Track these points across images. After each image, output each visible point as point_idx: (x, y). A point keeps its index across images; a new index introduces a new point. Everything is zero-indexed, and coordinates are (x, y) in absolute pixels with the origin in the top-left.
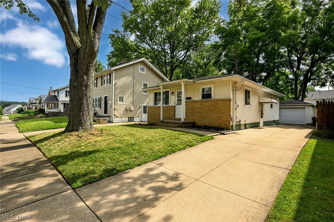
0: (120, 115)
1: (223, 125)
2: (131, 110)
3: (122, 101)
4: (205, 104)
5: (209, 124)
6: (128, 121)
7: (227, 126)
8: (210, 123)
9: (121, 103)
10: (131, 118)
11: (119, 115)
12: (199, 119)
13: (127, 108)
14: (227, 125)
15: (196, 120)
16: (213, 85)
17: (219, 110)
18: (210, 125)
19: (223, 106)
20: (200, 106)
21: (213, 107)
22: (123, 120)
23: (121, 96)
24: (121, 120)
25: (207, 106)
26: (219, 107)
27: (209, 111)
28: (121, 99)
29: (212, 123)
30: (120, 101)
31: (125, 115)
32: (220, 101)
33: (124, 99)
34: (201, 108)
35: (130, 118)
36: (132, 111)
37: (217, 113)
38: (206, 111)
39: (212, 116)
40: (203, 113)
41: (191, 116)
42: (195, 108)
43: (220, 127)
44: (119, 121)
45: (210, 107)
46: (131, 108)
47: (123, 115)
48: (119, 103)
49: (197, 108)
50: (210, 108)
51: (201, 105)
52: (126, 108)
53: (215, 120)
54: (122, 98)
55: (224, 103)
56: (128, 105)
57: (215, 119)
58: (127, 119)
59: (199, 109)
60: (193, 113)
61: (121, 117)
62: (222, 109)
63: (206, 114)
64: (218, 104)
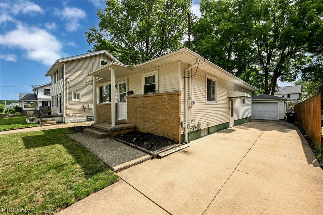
0: (75, 114)
1: (170, 134)
2: (90, 108)
3: (78, 98)
4: (147, 101)
5: (152, 131)
6: (87, 121)
7: (174, 136)
8: (153, 129)
9: (76, 100)
10: (90, 116)
11: (73, 114)
12: (142, 122)
13: (85, 106)
14: (174, 135)
15: (138, 124)
16: (157, 71)
17: (164, 109)
18: (153, 132)
19: (169, 103)
20: (142, 104)
21: (157, 105)
22: (80, 120)
23: (76, 92)
24: (76, 120)
25: (149, 104)
26: (164, 105)
27: (152, 111)
28: (77, 96)
29: (156, 130)
30: (75, 98)
31: (81, 113)
32: (164, 96)
33: (81, 96)
34: (143, 107)
35: (89, 116)
36: (91, 109)
37: (161, 115)
38: (149, 111)
39: (156, 119)
40: (146, 114)
41: (133, 117)
42: (136, 107)
43: (165, 136)
44: (74, 121)
45: (153, 105)
46: (89, 106)
47: (79, 113)
48: (73, 100)
49: (139, 107)
50: (153, 107)
51: (143, 102)
52: (83, 106)
53: (159, 125)
54: (78, 95)
55: (170, 99)
56: (86, 103)
57: (159, 123)
58: (85, 118)
59: (140, 109)
60: (134, 113)
61: (77, 117)
62: (168, 107)
63: (149, 115)
64: (163, 100)
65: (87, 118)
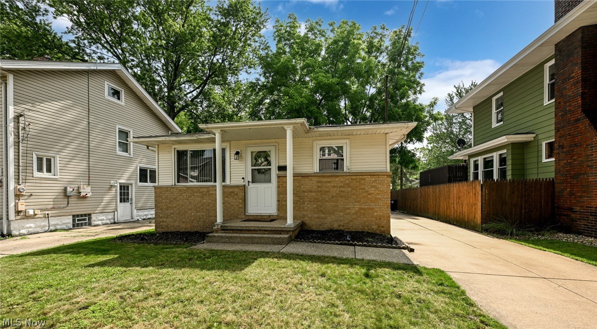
0: (42, 210)
1: (375, 227)
2: (82, 194)
3: (49, 170)
4: (329, 182)
5: (339, 226)
6: (74, 226)
7: (382, 229)
8: (342, 223)
9: (45, 174)
10: (82, 215)
11: (36, 212)
12: (316, 215)
13: (69, 190)
14: (383, 227)
15: (306, 218)
16: (347, 141)
17: (365, 194)
18: (342, 228)
19: (373, 187)
20: (318, 186)
21: (350, 189)
22: (55, 225)
23: (45, 155)
24: (45, 226)
25: (334, 187)
26: (364, 189)
27: (341, 197)
28: (46, 164)
29: (348, 223)
30: (40, 169)
31: (59, 208)
32: (365, 177)
33: (57, 164)
34: (321, 191)
35: (78, 216)
36: (85, 197)
37: (359, 202)
38: (332, 197)
39: (348, 209)
40: (326, 201)
42: (304, 192)
43: (366, 230)
44: (39, 230)
45: (342, 189)
46: (82, 190)
47: (53, 208)
48: (37, 174)
49: (311, 192)
50: (342, 192)
51: (320, 184)
52: (65, 189)
53: (354, 216)
54: (49, 161)
55: (376, 180)
56: (70, 182)
57: (354, 214)
58: (69, 220)
59: (313, 194)
60: (298, 201)
61: (47, 217)
62: (371, 192)
63: (334, 204)
64: (363, 182)
65: (74, 221)
